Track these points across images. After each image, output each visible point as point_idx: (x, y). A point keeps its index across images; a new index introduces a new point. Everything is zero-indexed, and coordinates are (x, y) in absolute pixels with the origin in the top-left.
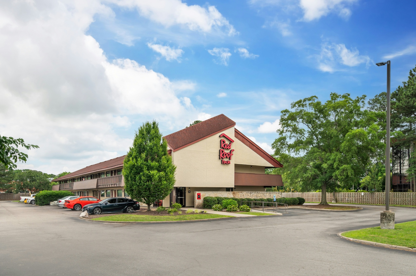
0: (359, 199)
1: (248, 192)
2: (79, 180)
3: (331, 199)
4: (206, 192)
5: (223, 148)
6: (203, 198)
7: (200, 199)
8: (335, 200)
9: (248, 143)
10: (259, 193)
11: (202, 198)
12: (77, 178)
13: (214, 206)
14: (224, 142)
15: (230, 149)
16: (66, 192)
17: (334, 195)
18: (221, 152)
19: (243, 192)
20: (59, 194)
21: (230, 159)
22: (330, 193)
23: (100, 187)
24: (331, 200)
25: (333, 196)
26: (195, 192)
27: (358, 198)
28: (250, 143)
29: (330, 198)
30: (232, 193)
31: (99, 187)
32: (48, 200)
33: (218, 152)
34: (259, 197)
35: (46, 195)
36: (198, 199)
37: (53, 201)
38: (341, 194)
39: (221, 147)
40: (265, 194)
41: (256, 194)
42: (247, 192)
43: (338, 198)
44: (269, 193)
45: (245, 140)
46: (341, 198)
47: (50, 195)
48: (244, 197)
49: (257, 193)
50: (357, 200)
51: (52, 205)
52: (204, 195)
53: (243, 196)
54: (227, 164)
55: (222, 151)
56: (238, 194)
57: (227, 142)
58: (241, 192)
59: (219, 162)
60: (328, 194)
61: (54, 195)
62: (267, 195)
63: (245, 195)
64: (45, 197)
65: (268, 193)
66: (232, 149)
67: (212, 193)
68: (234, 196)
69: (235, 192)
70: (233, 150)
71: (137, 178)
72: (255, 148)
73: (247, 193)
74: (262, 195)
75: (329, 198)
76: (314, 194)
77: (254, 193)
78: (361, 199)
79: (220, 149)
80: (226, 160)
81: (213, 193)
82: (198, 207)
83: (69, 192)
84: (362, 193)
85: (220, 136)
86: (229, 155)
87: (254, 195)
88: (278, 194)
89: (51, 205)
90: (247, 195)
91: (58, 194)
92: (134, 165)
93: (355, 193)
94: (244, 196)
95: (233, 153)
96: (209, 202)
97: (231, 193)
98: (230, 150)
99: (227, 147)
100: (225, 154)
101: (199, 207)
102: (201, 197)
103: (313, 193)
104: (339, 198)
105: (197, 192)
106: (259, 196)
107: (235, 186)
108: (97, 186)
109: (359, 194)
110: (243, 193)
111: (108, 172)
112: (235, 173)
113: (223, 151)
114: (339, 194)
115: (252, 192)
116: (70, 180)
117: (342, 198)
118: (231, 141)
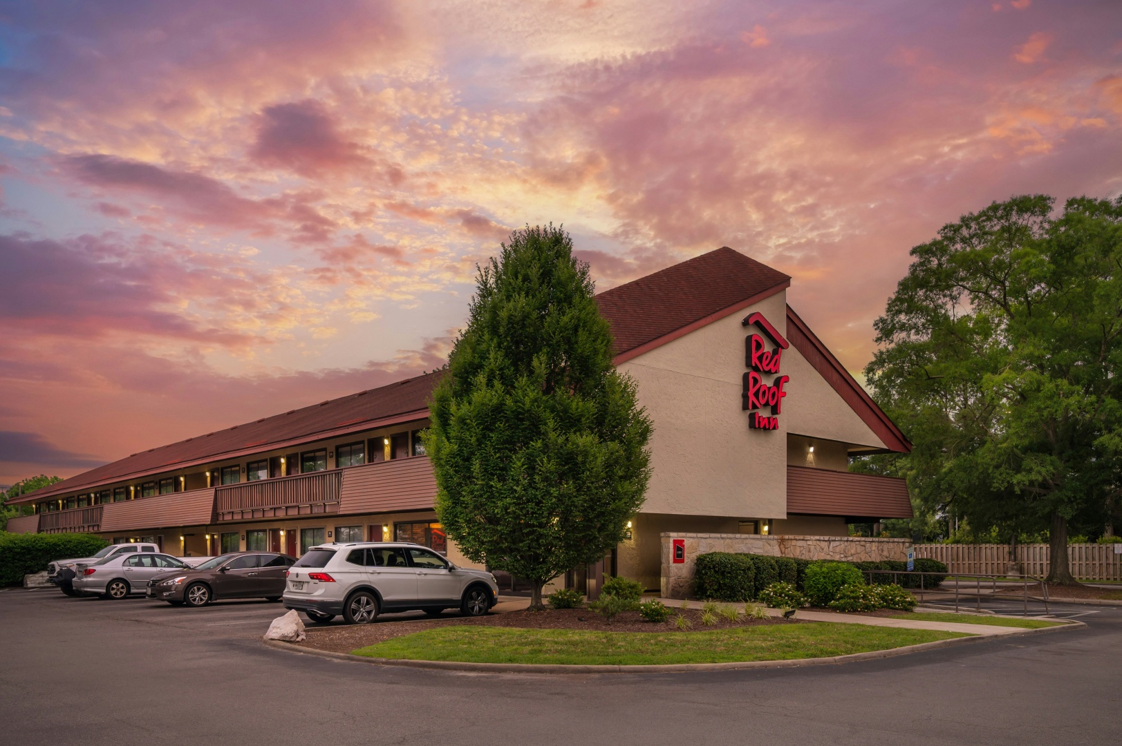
0: (1104, 565)
1: (822, 538)
2: (123, 496)
3: (1002, 565)
4: (700, 535)
5: (756, 369)
6: (694, 556)
7: (682, 561)
8: (1017, 570)
9: (818, 358)
10: (852, 541)
11: (690, 556)
12: (112, 490)
13: (769, 590)
14: (759, 346)
15: (776, 372)
16: (86, 539)
17: (1013, 554)
18: (751, 381)
19: (808, 537)
20: (59, 546)
21: (775, 410)
22: (995, 546)
23: (228, 518)
24: (1002, 569)
25: (1007, 557)
26: (662, 534)
27: (1104, 561)
28: (823, 359)
29: (996, 564)
30: (775, 542)
31: (221, 518)
32: (17, 567)
33: (738, 381)
34: (852, 555)
35: (10, 549)
36: (675, 561)
37: (36, 572)
38: (1038, 549)
39: (748, 364)
40: (868, 545)
41: (843, 545)
42: (817, 537)
43: (1026, 562)
44: (878, 542)
45: (810, 347)
46: (1038, 563)
47: (23, 548)
48: (811, 554)
49: (847, 541)
50: (1097, 571)
51: (33, 585)
52: (698, 545)
53: (807, 553)
54: (769, 429)
55: (754, 378)
56: (794, 543)
57: (768, 348)
58: (801, 537)
59: (742, 420)
60: (989, 551)
61: (40, 550)
62: (874, 548)
63: (812, 548)
64: (8, 555)
65: (877, 544)
66: (781, 374)
67: (718, 538)
68: (783, 549)
69: (787, 537)
70: (786, 379)
71: (518, 463)
72: (836, 376)
73: (819, 540)
74: (859, 549)
75: (995, 562)
76: (939, 550)
77: (838, 543)
78: (1111, 566)
79: (746, 371)
80: (764, 413)
81: (722, 541)
82: (675, 594)
83: (97, 540)
84: (1116, 545)
85: (745, 323)
86: (774, 395)
87: (838, 550)
88: (901, 544)
89: (30, 585)
90: (818, 548)
91: (55, 545)
92: (499, 409)
93: (1091, 547)
94: (809, 551)
95: (786, 387)
96: (729, 573)
97: (773, 539)
98: (776, 376)
99: (767, 365)
100: (764, 393)
101: (679, 592)
102: (686, 554)
103: (944, 545)
104: (1032, 562)
105: (674, 535)
106: (853, 551)
107: (788, 514)
108: (215, 514)
109: (1104, 548)
110: (809, 543)
111: (256, 465)
112: (788, 466)
113: (756, 381)
114: (1032, 549)
115: (833, 538)
116: (79, 500)
117: (1041, 564)
118: (779, 346)
